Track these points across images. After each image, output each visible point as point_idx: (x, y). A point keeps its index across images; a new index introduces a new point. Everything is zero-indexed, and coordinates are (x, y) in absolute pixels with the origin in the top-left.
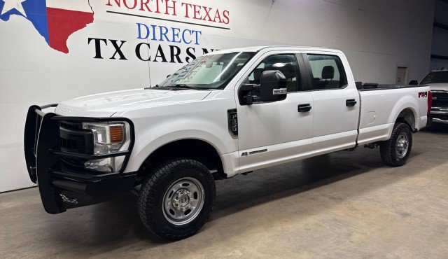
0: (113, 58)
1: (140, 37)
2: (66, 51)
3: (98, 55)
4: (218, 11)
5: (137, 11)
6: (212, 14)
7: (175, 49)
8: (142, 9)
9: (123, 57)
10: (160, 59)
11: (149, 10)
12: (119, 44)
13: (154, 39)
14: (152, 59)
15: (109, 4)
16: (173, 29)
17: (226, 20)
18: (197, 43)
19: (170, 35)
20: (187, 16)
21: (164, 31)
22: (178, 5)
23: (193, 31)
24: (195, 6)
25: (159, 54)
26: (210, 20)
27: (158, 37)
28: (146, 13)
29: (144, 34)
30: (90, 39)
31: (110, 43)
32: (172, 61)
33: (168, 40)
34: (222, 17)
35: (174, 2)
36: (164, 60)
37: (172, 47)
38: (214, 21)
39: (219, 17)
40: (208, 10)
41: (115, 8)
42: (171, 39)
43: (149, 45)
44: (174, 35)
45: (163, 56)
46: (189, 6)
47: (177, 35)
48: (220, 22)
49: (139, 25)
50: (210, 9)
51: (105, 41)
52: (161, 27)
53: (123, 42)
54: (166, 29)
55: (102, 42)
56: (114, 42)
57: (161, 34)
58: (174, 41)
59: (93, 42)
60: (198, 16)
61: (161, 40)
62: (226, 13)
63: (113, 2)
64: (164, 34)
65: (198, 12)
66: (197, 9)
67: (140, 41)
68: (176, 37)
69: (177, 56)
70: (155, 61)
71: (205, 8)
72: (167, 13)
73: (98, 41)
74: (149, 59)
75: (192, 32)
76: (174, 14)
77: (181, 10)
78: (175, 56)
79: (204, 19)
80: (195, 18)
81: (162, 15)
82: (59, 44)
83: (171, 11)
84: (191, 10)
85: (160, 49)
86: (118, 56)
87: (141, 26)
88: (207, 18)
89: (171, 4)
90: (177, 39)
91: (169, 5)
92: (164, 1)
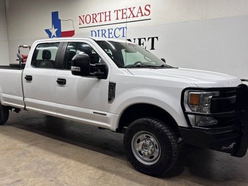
4: (140, 8)
5: (91, 24)
6: (136, 11)
8: (93, 22)
11: (96, 22)
15: (80, 24)
16: (109, 30)
17: (147, 13)
18: (123, 36)
19: (107, 34)
20: (117, 19)
21: (104, 32)
22: (112, 13)
23: (121, 28)
24: (123, 10)
26: (134, 16)
28: (95, 24)
34: (144, 11)
35: (110, 12)
38: (137, 16)
39: (141, 12)
40: (132, 9)
41: (82, 25)
44: (109, 34)
46: (119, 11)
47: (111, 33)
48: (142, 15)
50: (134, 8)
52: (102, 30)
57: (102, 34)
58: (109, 37)
60: (124, 16)
62: (148, 8)
64: (104, 34)
65: (125, 13)
71: (130, 9)
72: (105, 20)
76: (110, 20)
77: (113, 16)
79: (129, 17)
80: (123, 18)
81: (103, 23)
83: (108, 18)
84: (120, 14)
87: (93, 32)
88: (132, 16)
89: (108, 14)
90: (111, 36)
91: (107, 15)
92: (104, 14)
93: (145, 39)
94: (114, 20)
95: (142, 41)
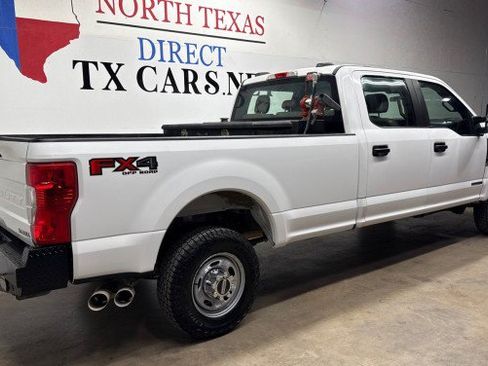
0: (107, 88)
1: (142, 58)
2: (43, 79)
3: (87, 85)
4: (248, 17)
5: (137, 20)
6: (241, 22)
7: (190, 74)
8: (145, 17)
9: (120, 87)
10: (170, 89)
11: (155, 19)
12: (114, 68)
13: (162, 60)
14: (160, 89)
15: (100, 11)
16: (188, 45)
17: (260, 31)
18: (220, 65)
19: (183, 54)
20: (206, 26)
21: (175, 48)
22: (194, 10)
23: (215, 47)
24: (217, 11)
25: (169, 82)
26: (238, 30)
27: (167, 57)
28: (150, 22)
29: (148, 53)
30: (75, 62)
31: (102, 67)
32: (187, 91)
33: (181, 62)
34: (254, 26)
35: (189, 6)
36: (176, 90)
37: (186, 71)
38: (244, 32)
39: (250, 26)
40: (235, 16)
41: (108, 16)
42: (185, 59)
43: (154, 69)
44: (188, 54)
45: (174, 84)
46: (208, 11)
47: (193, 53)
48: (252, 33)
49: (141, 40)
50: (238, 14)
51: (95, 64)
52: (171, 43)
53: (120, 65)
54: (178, 44)
55: (91, 66)
56: (108, 66)
57: (172, 52)
58: (189, 62)
59: (79, 66)
60: (221, 25)
61: (172, 61)
62: (260, 20)
63: (104, 7)
64: (176, 53)
65: (222, 19)
66: (221, 14)
67: (143, 63)
68: (191, 56)
69: (193, 84)
70: (164, 91)
71: (231, 13)
72: (179, 22)
73: (85, 65)
74: (156, 90)
75: (212, 48)
76: (189, 23)
77: (197, 17)
78: (190, 84)
79: (230, 30)
80: (217, 28)
81: (172, 25)
83: (184, 19)
84: (212, 18)
85: (170, 74)
86: (113, 85)
87: (144, 41)
88: (234, 28)
89: (183, 9)
90: (193, 59)
91: (181, 11)
92: (175, 5)
94: (197, 26)
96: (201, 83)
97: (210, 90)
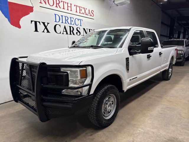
0: (43, 32)
1: (56, 21)
3: (36, 30)
4: (89, 10)
5: (54, 7)
6: (87, 11)
7: (71, 27)
8: (56, 7)
9: (48, 32)
10: (65, 33)
11: (60, 8)
12: (46, 24)
13: (62, 22)
14: (62, 33)
15: (41, 3)
16: (71, 18)
17: (92, 15)
18: (81, 26)
19: (69, 21)
20: (76, 12)
22: (73, 6)
23: (79, 19)
24: (80, 7)
25: (65, 30)
26: (86, 14)
27: (64, 21)
28: (58, 9)
29: (58, 20)
30: (32, 21)
31: (42, 24)
32: (70, 34)
33: (69, 24)
34: (91, 13)
35: (71, 4)
36: (67, 33)
38: (88, 15)
39: (90, 13)
40: (85, 9)
41: (43, 5)
43: (60, 25)
44: (71, 21)
46: (77, 7)
47: (72, 21)
48: (90, 16)
49: (55, 15)
50: (86, 9)
52: (65, 17)
53: (48, 23)
54: (68, 17)
55: (38, 23)
56: (44, 23)
57: (66, 20)
58: (71, 24)
59: (33, 23)
61: (65, 23)
62: (92, 11)
63: (43, 2)
64: (67, 20)
65: (81, 10)
66: (81, 8)
67: (56, 23)
68: (72, 22)
69: (72, 31)
71: (84, 8)
72: (68, 10)
73: (36, 22)
74: (60, 33)
75: (79, 20)
76: (71, 10)
77: (74, 8)
79: (84, 14)
80: (80, 13)
81: (66, 11)
82: (16, 23)
83: (69, 8)
84: (78, 9)
85: (65, 27)
86: (46, 31)
88: (85, 13)
89: (69, 5)
90: (72, 23)
92: (67, 3)
93: (92, 30)
94: (74, 12)
95: (91, 30)
96: (75, 31)
97: (78, 34)
